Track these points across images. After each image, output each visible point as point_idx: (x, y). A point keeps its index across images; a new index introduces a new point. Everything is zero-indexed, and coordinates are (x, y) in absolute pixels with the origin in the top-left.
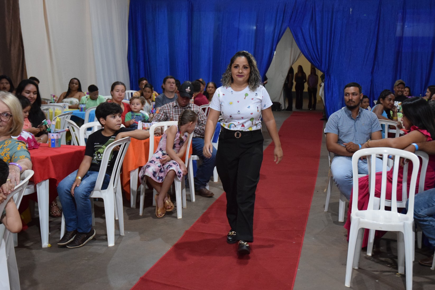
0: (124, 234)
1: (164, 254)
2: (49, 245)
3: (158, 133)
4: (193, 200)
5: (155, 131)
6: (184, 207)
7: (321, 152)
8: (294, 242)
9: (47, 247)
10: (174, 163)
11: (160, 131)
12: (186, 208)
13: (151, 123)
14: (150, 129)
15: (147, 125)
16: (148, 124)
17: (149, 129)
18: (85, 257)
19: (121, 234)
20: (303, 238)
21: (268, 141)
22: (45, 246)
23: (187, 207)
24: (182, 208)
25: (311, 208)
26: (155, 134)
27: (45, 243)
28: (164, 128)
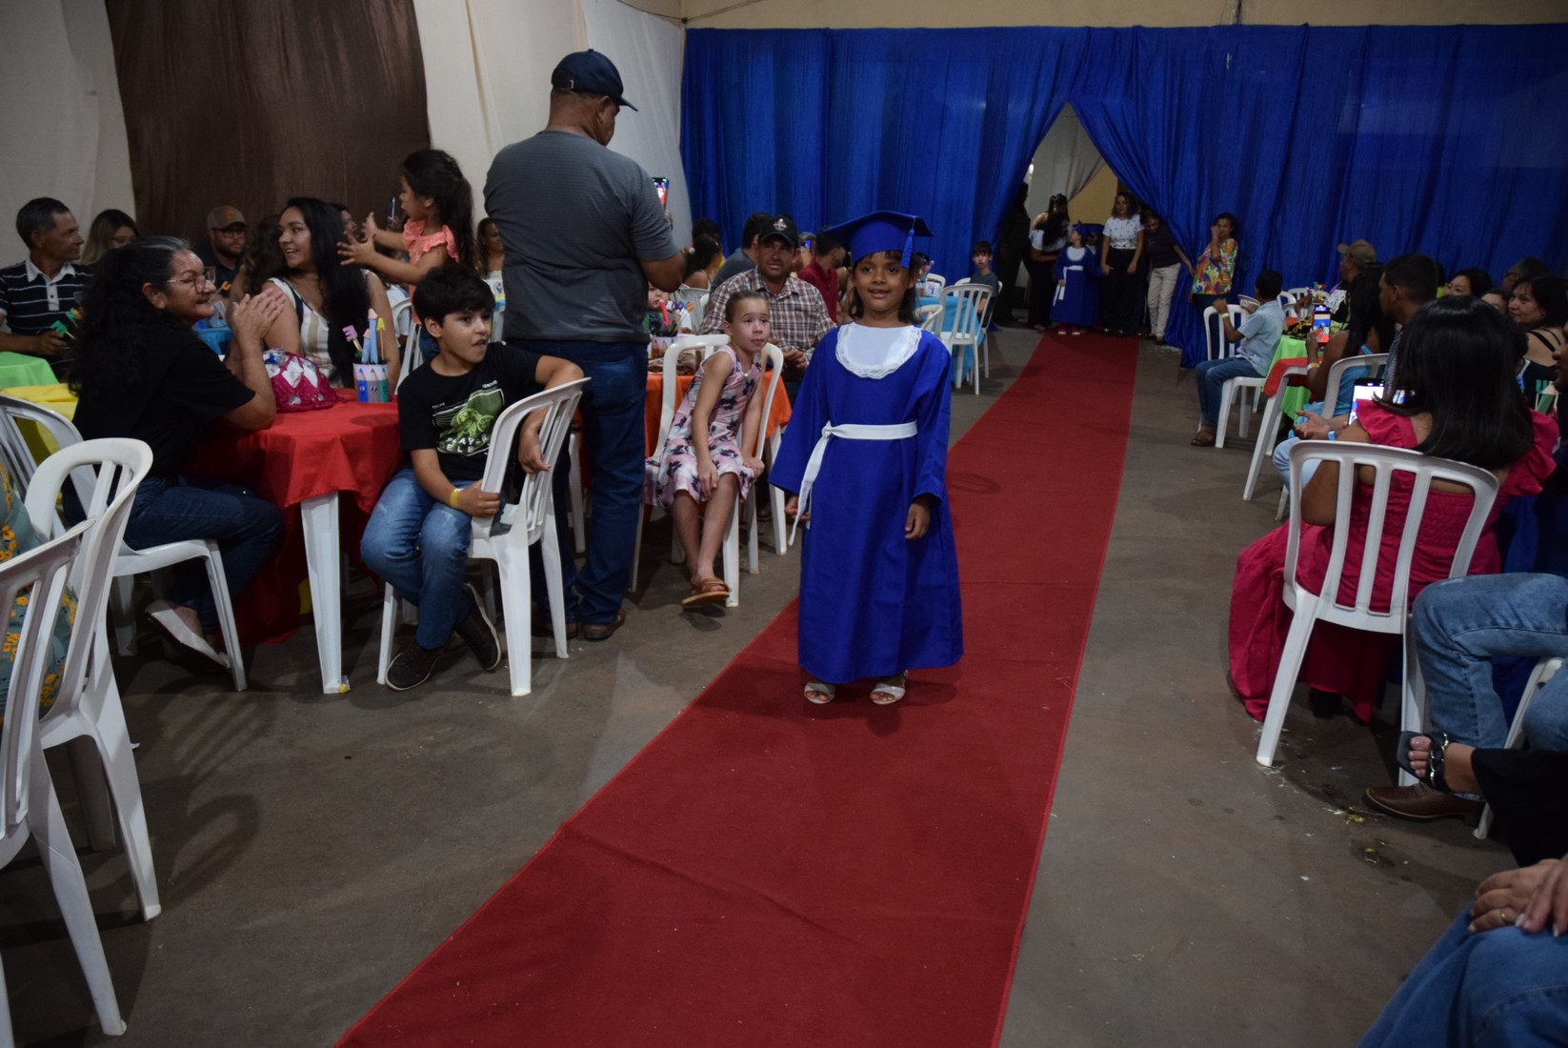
0: (568, 652)
1: (659, 731)
2: (344, 687)
3: (688, 367)
4: (779, 550)
5: (679, 361)
6: (752, 572)
7: (1132, 416)
8: (1045, 708)
9: (337, 692)
10: (725, 453)
11: (693, 361)
12: (758, 572)
13: (674, 338)
14: (665, 355)
15: (664, 342)
16: (668, 340)
17: (662, 355)
18: (430, 734)
19: (559, 654)
20: (1072, 690)
21: (1001, 385)
22: (331, 689)
23: (760, 570)
24: (744, 571)
25: (1102, 585)
26: (679, 368)
27: (333, 681)
28: (704, 352)
